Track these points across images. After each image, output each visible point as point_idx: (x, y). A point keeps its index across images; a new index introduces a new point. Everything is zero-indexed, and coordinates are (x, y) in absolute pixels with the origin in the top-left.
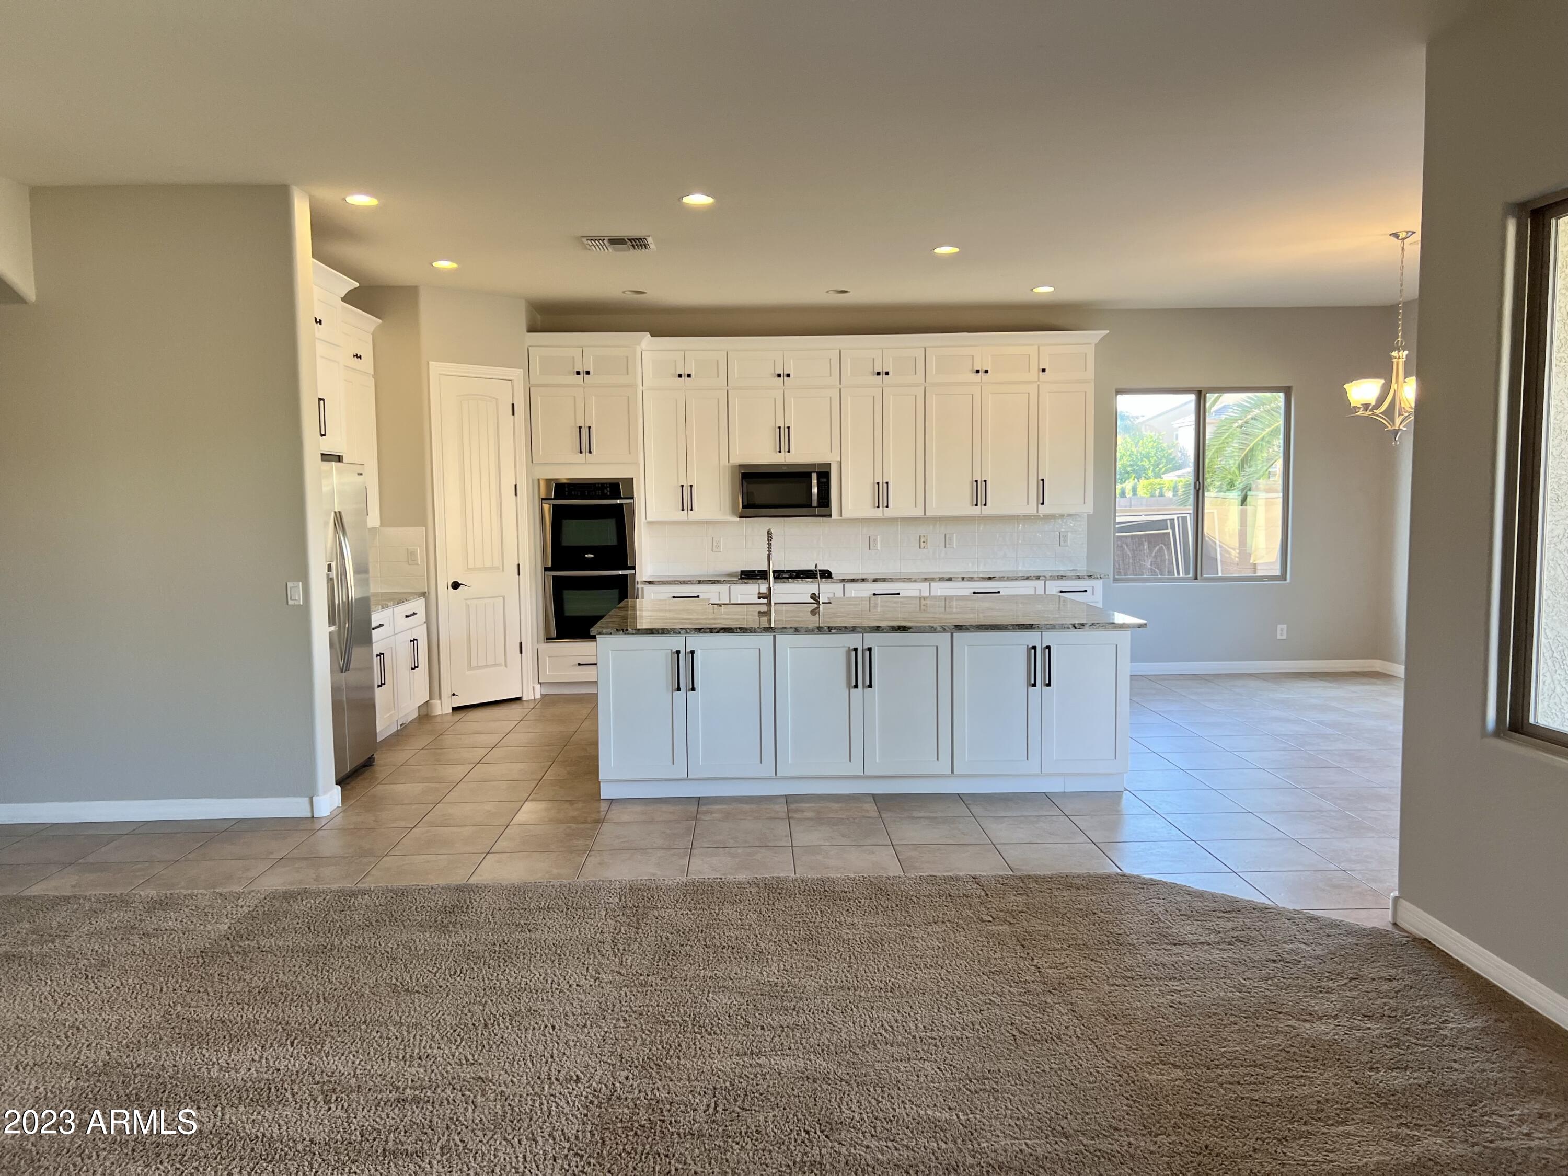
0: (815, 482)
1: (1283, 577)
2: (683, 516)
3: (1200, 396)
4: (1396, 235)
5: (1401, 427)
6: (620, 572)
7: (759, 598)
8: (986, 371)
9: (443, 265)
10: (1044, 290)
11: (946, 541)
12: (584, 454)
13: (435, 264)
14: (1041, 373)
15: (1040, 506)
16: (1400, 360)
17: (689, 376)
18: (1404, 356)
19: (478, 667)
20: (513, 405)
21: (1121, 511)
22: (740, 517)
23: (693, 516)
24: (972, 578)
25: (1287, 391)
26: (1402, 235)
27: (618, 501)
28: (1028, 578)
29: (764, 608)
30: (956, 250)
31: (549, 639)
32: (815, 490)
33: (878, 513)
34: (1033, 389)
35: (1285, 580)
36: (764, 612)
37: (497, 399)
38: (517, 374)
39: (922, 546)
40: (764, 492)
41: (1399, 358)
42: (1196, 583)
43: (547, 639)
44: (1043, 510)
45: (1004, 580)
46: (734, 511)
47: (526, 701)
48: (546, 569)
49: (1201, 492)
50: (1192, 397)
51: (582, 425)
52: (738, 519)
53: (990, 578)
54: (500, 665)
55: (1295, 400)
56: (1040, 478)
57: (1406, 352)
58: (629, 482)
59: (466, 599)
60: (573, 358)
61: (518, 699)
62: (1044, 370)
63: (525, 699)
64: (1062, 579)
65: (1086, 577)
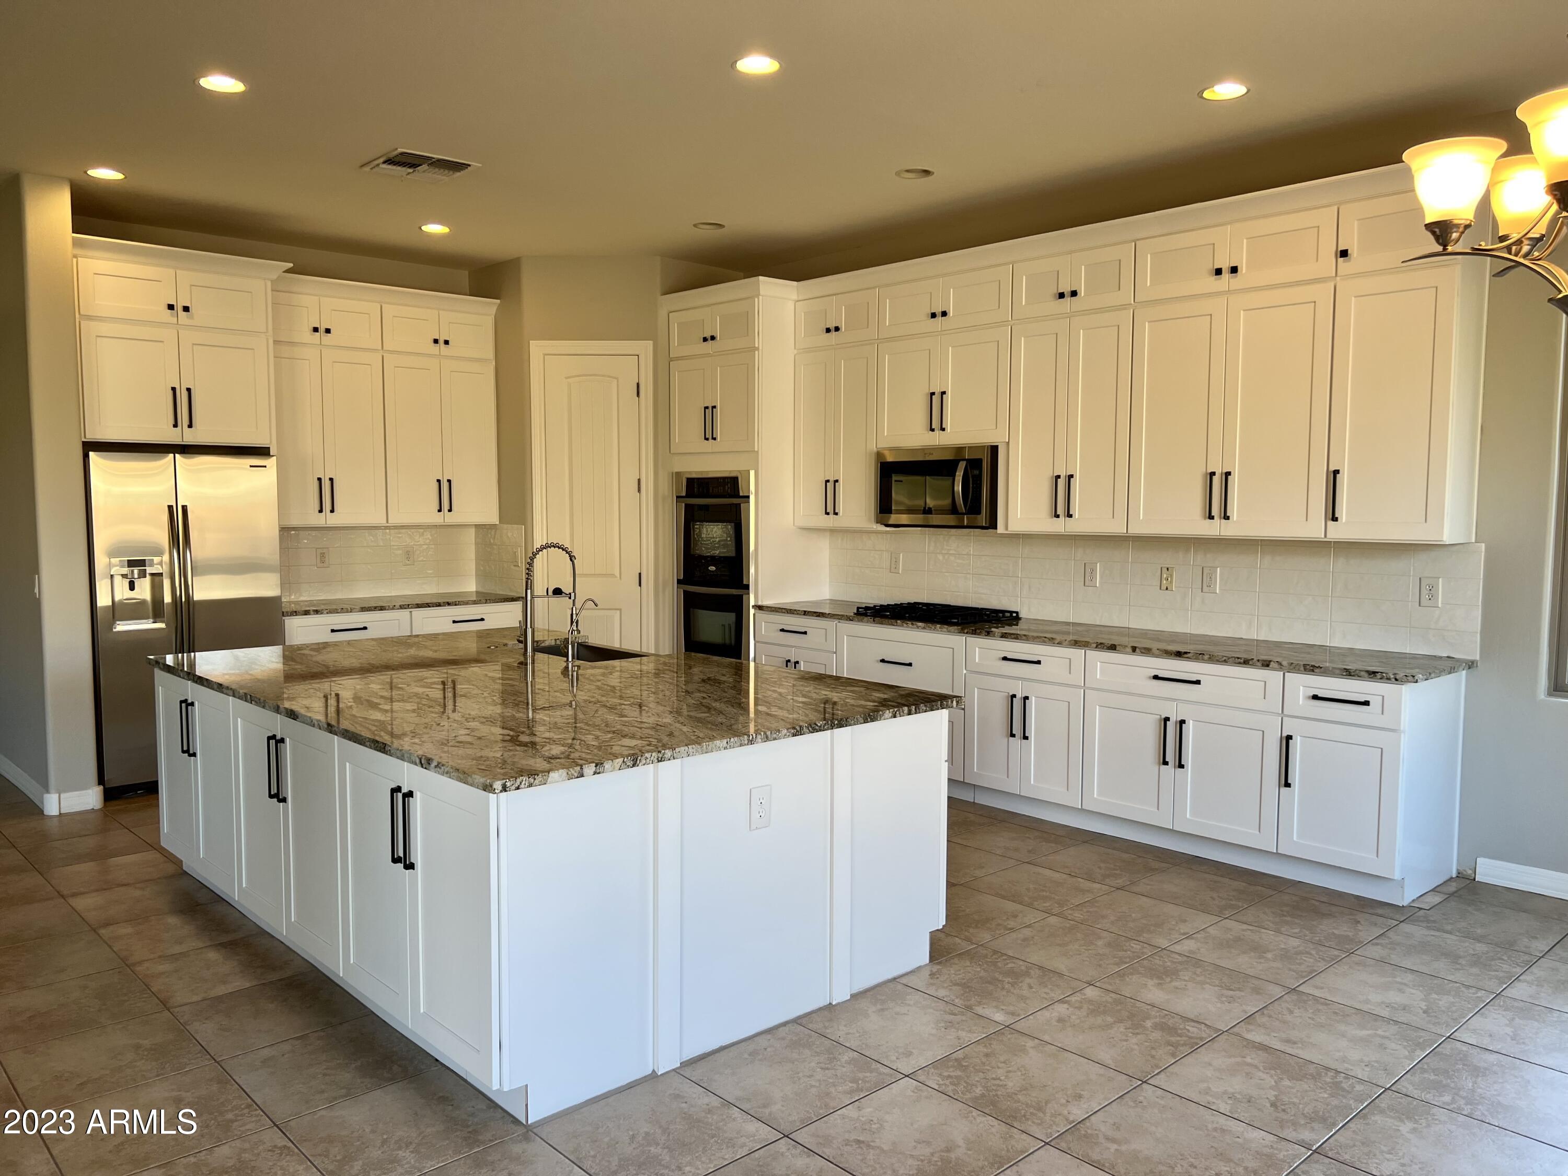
0: (960, 474)
2: (826, 521)
6: (739, 592)
8: (1234, 270)
9: (434, 229)
11: (1206, 583)
12: (710, 441)
13: (424, 228)
14: (1340, 259)
15: (1330, 523)
17: (838, 330)
20: (638, 384)
23: (838, 522)
24: (1149, 649)
27: (736, 501)
32: (959, 488)
33: (1056, 526)
34: (1323, 293)
37: (617, 379)
38: (645, 348)
39: (1164, 587)
44: (1334, 533)
46: (876, 517)
48: (679, 582)
51: (707, 405)
53: (1181, 655)
56: (1332, 468)
58: (747, 476)
60: (703, 320)
62: (1344, 254)
64: (1313, 671)
65: (1366, 675)
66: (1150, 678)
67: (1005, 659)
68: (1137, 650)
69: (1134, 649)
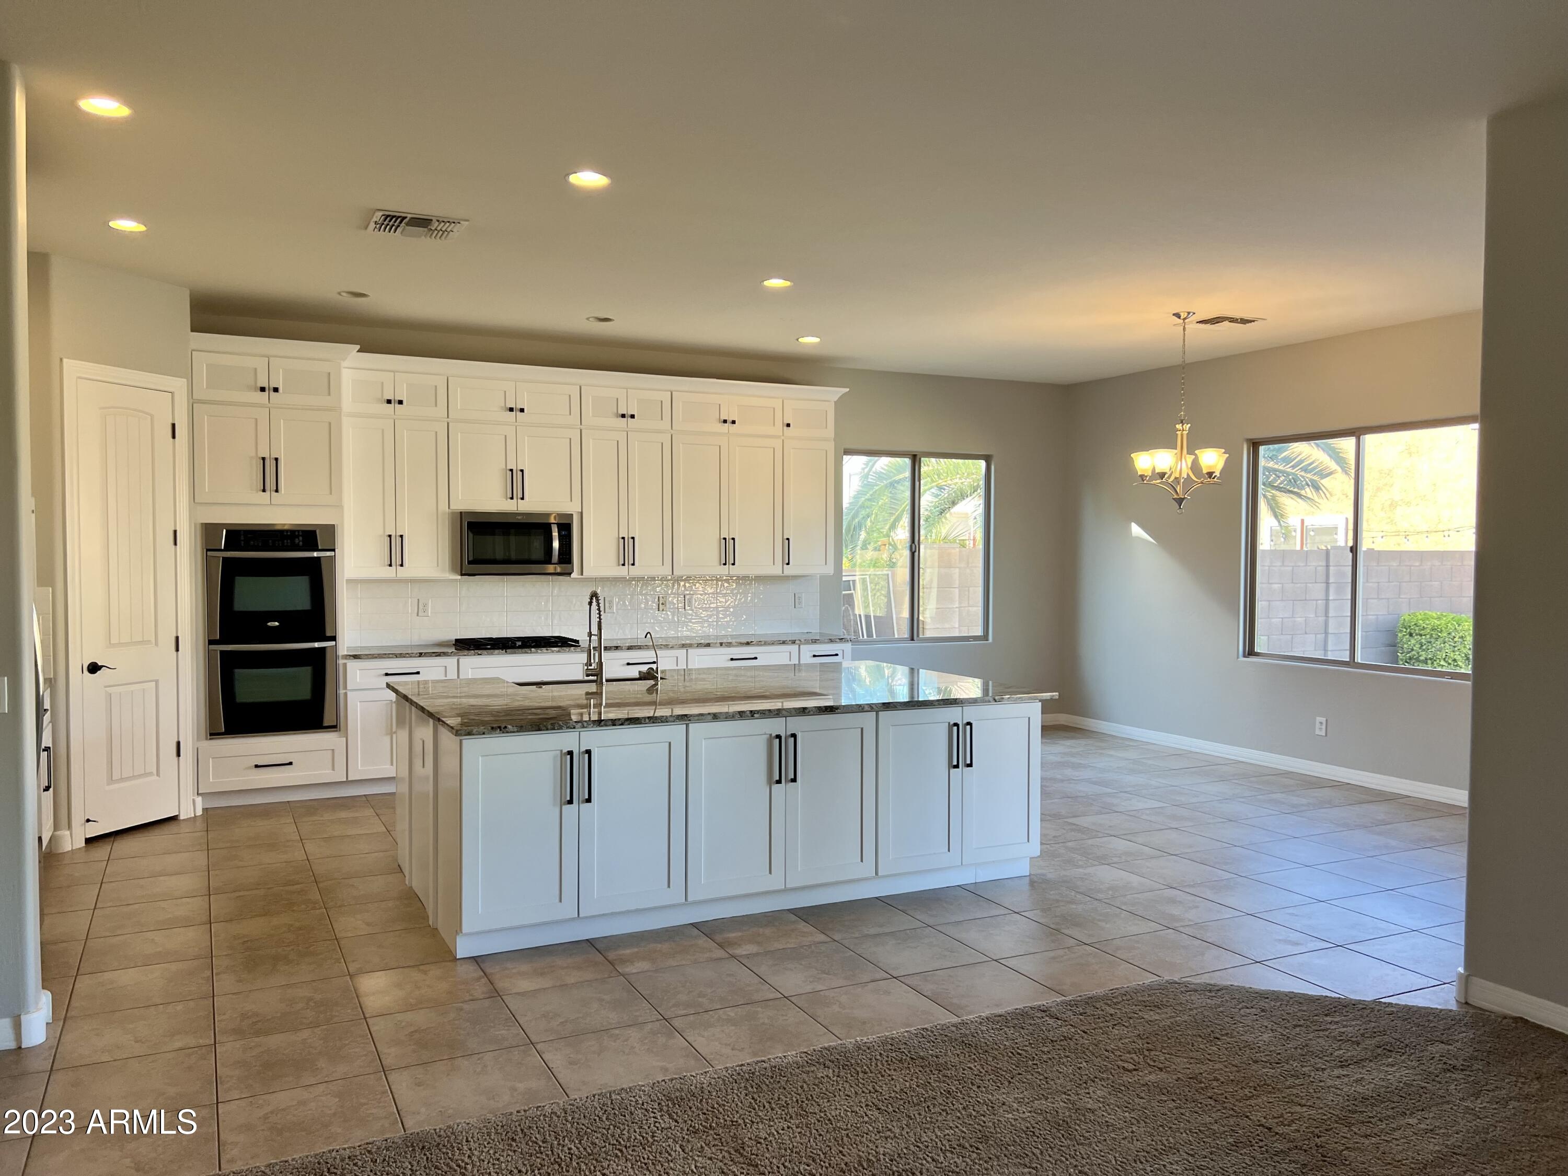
0: (555, 534)
1: (985, 637)
2: (390, 573)
3: (915, 460)
4: (1177, 315)
5: (1186, 496)
6: (316, 645)
7: (588, 675)
8: (733, 422)
9: (126, 225)
10: (810, 340)
11: (686, 603)
12: (268, 493)
13: (112, 223)
14: (785, 428)
15: (785, 566)
16: (1184, 432)
17: (400, 402)
18: (1187, 429)
19: (122, 780)
20: (173, 426)
21: (846, 571)
22: (462, 575)
23: (403, 573)
24: (730, 643)
25: (988, 459)
26: (1183, 315)
27: (315, 554)
28: (784, 643)
29: (593, 688)
30: (788, 284)
31: (214, 734)
32: (556, 544)
33: (623, 572)
34: (778, 444)
35: (987, 640)
36: (592, 693)
37: (150, 417)
38: (179, 385)
40: (496, 545)
41: (1183, 430)
42: (912, 644)
43: (211, 734)
44: (789, 571)
45: (761, 645)
46: (453, 570)
47: (183, 820)
48: (211, 642)
49: (916, 554)
50: (907, 461)
51: (267, 455)
52: (459, 577)
53: (748, 644)
54: (151, 774)
55: (995, 467)
56: (786, 537)
57: (1189, 425)
58: (330, 530)
59: (106, 687)
60: (256, 369)
61: (174, 819)
62: (788, 425)
63: (182, 817)
64: (816, 642)
65: (838, 640)
66: (728, 660)
67: (628, 664)
68: (723, 644)
69: (721, 644)
